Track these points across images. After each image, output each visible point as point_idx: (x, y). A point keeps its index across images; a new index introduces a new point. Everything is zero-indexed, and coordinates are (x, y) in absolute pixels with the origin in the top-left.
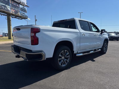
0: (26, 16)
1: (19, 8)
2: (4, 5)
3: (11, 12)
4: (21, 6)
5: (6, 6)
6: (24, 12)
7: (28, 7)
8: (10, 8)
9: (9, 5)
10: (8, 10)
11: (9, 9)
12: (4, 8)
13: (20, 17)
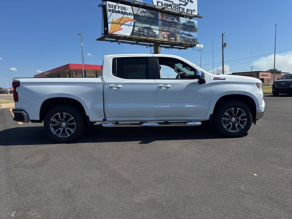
0: (193, 40)
1: (180, 24)
2: (148, 26)
3: (161, 38)
4: (183, 20)
5: (152, 27)
6: (191, 31)
7: (201, 17)
8: (159, 30)
9: (157, 25)
10: (155, 36)
11: (157, 32)
12: (148, 33)
13: (180, 44)
